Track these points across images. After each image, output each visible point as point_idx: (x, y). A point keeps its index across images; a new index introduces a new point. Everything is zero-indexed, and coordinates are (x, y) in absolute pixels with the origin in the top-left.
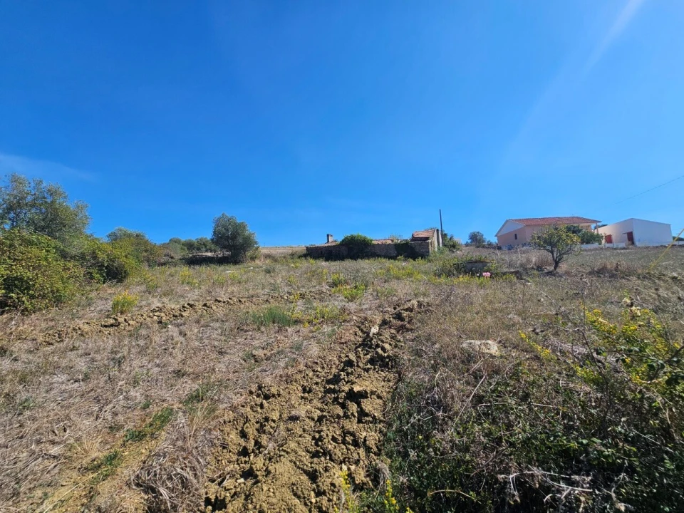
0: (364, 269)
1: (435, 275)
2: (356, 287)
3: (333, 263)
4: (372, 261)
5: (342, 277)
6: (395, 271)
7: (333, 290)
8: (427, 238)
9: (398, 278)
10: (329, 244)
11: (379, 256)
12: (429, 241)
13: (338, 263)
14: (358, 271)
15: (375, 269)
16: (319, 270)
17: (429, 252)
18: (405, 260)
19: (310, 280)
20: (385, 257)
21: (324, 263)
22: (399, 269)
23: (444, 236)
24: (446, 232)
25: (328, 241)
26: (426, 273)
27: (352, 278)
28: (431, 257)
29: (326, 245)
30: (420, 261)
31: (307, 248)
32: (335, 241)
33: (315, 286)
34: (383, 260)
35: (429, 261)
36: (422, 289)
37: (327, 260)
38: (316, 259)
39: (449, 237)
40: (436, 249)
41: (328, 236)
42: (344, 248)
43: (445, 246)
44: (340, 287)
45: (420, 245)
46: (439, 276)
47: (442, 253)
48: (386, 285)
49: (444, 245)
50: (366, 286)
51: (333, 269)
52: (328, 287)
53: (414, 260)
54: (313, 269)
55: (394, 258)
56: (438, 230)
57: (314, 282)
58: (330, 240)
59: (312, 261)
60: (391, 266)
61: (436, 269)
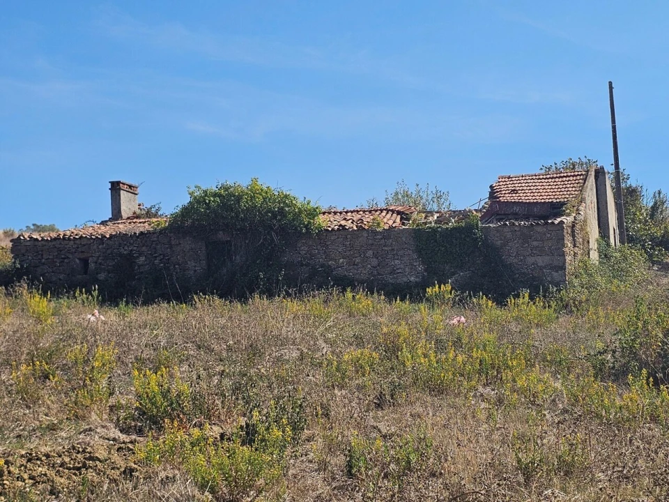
0: (282, 342)
1: (600, 372)
2: (249, 435)
3: (136, 314)
4: (315, 303)
5: (181, 382)
6: (420, 357)
7: (144, 445)
8: (556, 209)
9: (438, 389)
10: (122, 228)
11: (344, 283)
12: (567, 220)
13: (162, 312)
14: (254, 352)
15: (332, 343)
16: (76, 350)
17: (563, 268)
18: (460, 303)
19: (29, 400)
20: (371, 287)
21: (96, 317)
22: (440, 346)
23: (627, 197)
24: (632, 183)
25: (117, 215)
26: (559, 366)
27: (227, 383)
28: (575, 291)
29: (108, 231)
30: (524, 306)
31: (17, 242)
32: (149, 214)
33: (52, 428)
34: (364, 302)
35: (565, 307)
36: (552, 441)
37: (110, 298)
38: (57, 294)
39: (647, 202)
40: (594, 256)
41: (116, 187)
42: (187, 244)
43: (631, 240)
44: (174, 435)
45: (525, 236)
46: (619, 376)
47: (619, 273)
48: (385, 422)
49: (627, 238)
50: (296, 428)
51: (138, 341)
52: (115, 433)
53: (500, 301)
54: (45, 343)
55: (413, 292)
56: (600, 173)
57: (50, 406)
58: (126, 210)
59: (40, 303)
60: (403, 329)
61: (600, 345)
